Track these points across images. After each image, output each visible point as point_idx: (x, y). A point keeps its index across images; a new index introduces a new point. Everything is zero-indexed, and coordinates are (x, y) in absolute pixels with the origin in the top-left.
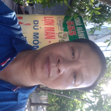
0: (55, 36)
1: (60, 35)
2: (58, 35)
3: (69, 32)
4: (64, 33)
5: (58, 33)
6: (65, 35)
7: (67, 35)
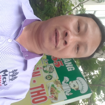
0: (39, 72)
1: (45, 69)
2: (43, 69)
3: (55, 63)
4: (49, 66)
5: (42, 68)
6: (51, 68)
7: (53, 67)
